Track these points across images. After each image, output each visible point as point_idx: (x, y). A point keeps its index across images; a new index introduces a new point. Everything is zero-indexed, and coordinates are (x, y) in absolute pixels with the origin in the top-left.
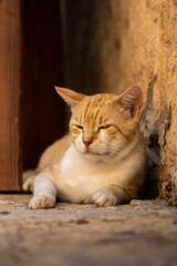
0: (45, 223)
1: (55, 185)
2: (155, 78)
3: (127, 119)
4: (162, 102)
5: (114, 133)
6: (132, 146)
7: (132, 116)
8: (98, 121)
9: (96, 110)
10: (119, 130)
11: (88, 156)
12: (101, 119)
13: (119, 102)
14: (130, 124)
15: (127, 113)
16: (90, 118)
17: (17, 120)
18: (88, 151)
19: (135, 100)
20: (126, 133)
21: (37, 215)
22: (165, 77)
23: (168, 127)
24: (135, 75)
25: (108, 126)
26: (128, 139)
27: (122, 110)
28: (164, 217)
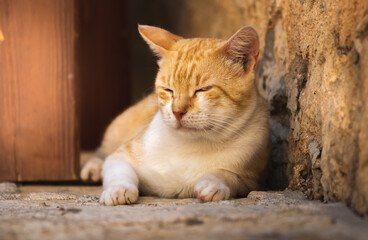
0: (139, 223)
1: (135, 171)
2: (279, 13)
3: (236, 75)
4: (292, 48)
5: (218, 97)
6: (247, 114)
7: (246, 70)
8: (193, 81)
9: (190, 65)
10: (225, 93)
11: (181, 133)
12: (198, 77)
13: (225, 52)
14: (243, 84)
15: (238, 67)
16: (182, 77)
17: (71, 76)
18: (180, 126)
19: (249, 47)
20: (236, 97)
21: (123, 213)
22: (296, 11)
23: (303, 84)
24: (241, 11)
25: (208, 88)
26: (240, 104)
27: (229, 62)
28: (312, 214)
